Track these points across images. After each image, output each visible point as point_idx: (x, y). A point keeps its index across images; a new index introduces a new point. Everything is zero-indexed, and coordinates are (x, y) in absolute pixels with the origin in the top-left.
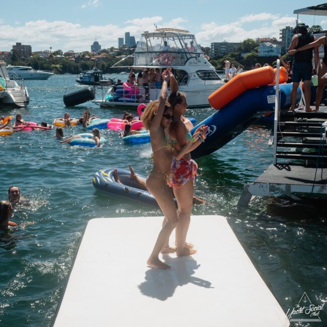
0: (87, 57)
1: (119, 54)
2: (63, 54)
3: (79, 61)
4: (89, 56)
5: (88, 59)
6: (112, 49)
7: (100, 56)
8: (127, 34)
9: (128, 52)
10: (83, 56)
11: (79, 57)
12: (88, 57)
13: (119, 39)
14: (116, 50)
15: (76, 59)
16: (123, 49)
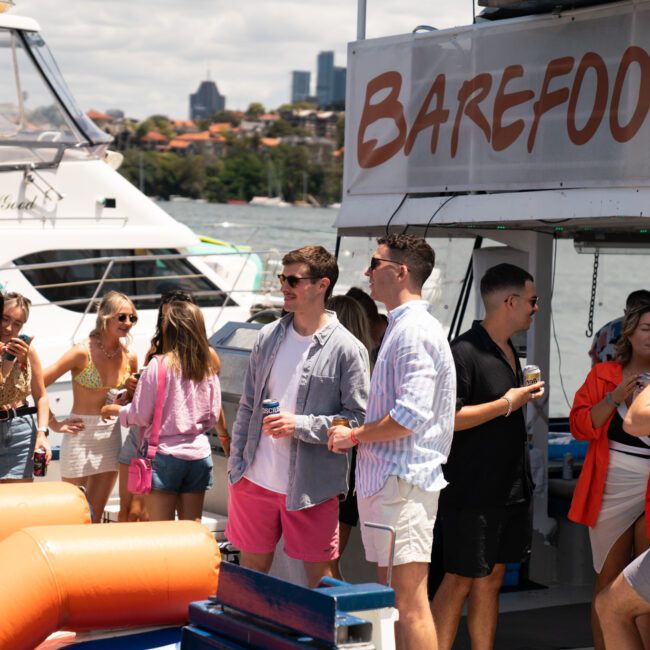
0: (155, 135)
4: (163, 131)
5: (159, 144)
6: (255, 112)
7: (205, 136)
8: (326, 59)
10: (142, 131)
11: (126, 133)
12: (160, 137)
13: (295, 74)
16: (296, 113)
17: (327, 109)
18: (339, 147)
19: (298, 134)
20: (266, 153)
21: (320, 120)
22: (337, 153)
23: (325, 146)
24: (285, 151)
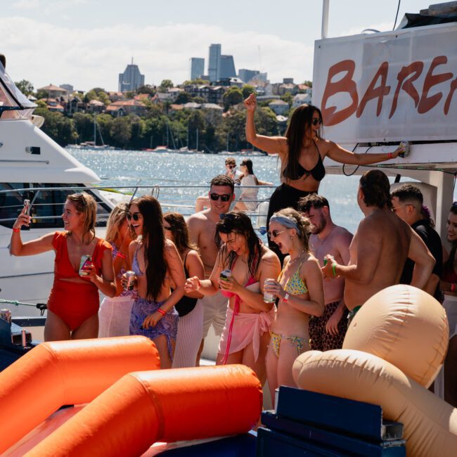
0: (97, 102)
1: (182, 99)
2: (35, 91)
3: (73, 112)
4: (103, 100)
5: (99, 109)
6: (167, 85)
7: (132, 102)
8: (215, 49)
9: (206, 96)
10: (86, 100)
11: (75, 101)
12: (100, 104)
13: (193, 59)
14: (177, 90)
15: (67, 106)
16: (195, 87)
17: (217, 84)
18: (225, 111)
19: (197, 101)
20: (174, 115)
21: (212, 92)
22: (224, 115)
23: (216, 110)
24: (187, 113)
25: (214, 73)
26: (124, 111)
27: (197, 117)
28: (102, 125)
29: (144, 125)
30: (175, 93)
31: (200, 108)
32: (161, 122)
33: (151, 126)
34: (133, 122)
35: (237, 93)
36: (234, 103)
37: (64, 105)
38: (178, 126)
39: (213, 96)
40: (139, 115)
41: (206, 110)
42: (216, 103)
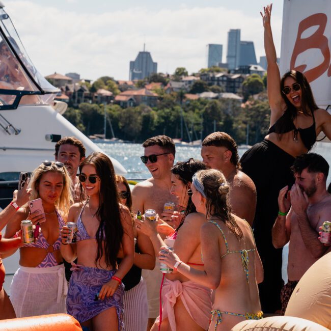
0: (105, 92)
1: (198, 88)
3: (79, 102)
4: (111, 89)
5: (107, 99)
6: (181, 73)
7: (142, 92)
8: (234, 35)
9: (223, 85)
10: (93, 89)
11: (81, 90)
12: (108, 93)
13: (211, 46)
14: (192, 78)
15: (72, 96)
16: (211, 75)
17: (236, 72)
18: (244, 101)
19: (214, 91)
20: (188, 105)
21: (230, 81)
22: (243, 105)
23: (234, 100)
24: (203, 103)
25: (233, 60)
26: (135, 101)
27: (214, 108)
28: (111, 116)
29: (156, 117)
30: (190, 82)
31: (217, 98)
32: (174, 113)
33: (163, 117)
34: (144, 114)
35: (257, 81)
36: (253, 93)
37: (69, 95)
38: (193, 117)
39: (231, 86)
40: (151, 106)
41: (224, 101)
42: (235, 92)
